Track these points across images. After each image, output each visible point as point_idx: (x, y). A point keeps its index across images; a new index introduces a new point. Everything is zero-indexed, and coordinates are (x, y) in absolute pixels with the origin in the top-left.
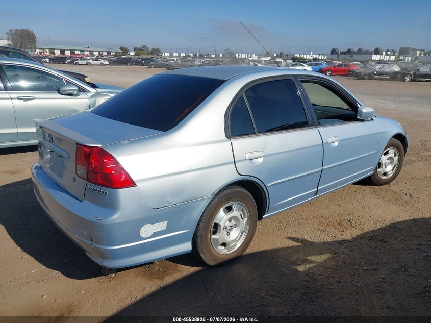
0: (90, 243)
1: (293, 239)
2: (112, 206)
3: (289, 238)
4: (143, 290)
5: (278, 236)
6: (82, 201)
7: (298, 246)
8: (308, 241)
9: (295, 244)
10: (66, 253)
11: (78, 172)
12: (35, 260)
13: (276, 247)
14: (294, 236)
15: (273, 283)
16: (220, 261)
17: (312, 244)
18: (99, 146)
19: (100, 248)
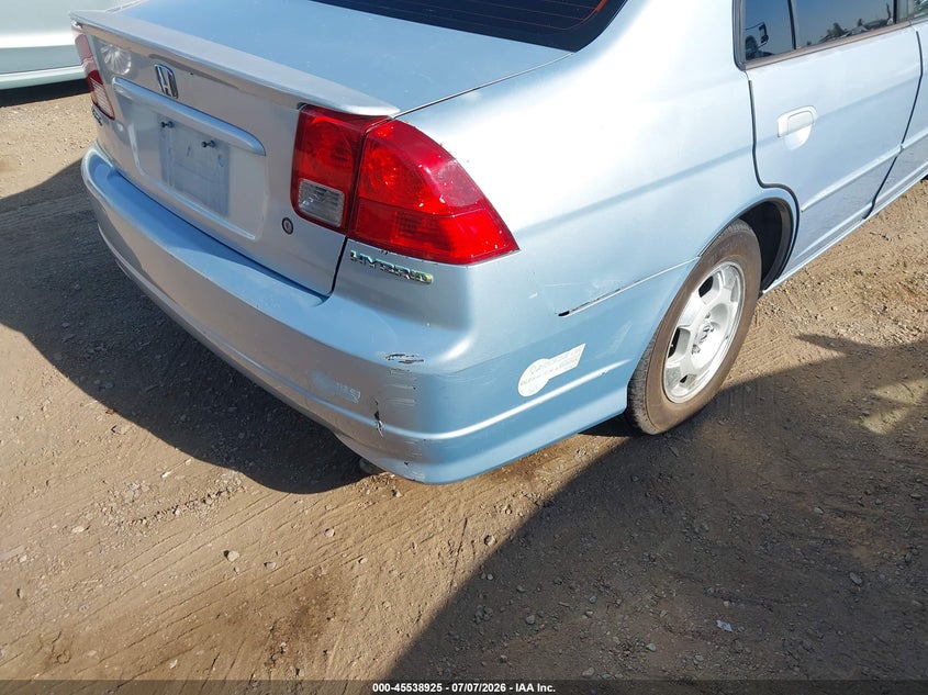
0: (372, 423)
1: (814, 339)
2: (453, 318)
3: (803, 338)
4: (494, 516)
5: (772, 332)
6: (324, 298)
7: (835, 360)
8: (856, 344)
9: (826, 353)
10: (231, 409)
11: (303, 205)
12: (155, 439)
13: (780, 366)
14: (811, 330)
15: (822, 473)
16: (674, 421)
17: (868, 351)
18: (391, 112)
19: (407, 438)
